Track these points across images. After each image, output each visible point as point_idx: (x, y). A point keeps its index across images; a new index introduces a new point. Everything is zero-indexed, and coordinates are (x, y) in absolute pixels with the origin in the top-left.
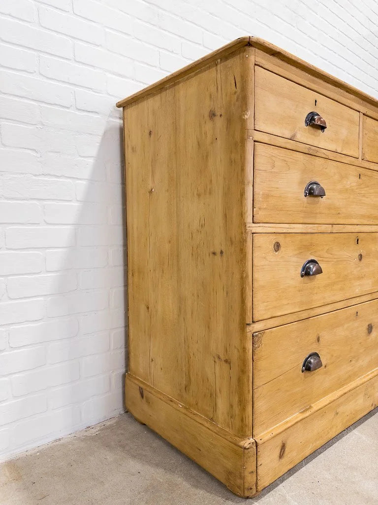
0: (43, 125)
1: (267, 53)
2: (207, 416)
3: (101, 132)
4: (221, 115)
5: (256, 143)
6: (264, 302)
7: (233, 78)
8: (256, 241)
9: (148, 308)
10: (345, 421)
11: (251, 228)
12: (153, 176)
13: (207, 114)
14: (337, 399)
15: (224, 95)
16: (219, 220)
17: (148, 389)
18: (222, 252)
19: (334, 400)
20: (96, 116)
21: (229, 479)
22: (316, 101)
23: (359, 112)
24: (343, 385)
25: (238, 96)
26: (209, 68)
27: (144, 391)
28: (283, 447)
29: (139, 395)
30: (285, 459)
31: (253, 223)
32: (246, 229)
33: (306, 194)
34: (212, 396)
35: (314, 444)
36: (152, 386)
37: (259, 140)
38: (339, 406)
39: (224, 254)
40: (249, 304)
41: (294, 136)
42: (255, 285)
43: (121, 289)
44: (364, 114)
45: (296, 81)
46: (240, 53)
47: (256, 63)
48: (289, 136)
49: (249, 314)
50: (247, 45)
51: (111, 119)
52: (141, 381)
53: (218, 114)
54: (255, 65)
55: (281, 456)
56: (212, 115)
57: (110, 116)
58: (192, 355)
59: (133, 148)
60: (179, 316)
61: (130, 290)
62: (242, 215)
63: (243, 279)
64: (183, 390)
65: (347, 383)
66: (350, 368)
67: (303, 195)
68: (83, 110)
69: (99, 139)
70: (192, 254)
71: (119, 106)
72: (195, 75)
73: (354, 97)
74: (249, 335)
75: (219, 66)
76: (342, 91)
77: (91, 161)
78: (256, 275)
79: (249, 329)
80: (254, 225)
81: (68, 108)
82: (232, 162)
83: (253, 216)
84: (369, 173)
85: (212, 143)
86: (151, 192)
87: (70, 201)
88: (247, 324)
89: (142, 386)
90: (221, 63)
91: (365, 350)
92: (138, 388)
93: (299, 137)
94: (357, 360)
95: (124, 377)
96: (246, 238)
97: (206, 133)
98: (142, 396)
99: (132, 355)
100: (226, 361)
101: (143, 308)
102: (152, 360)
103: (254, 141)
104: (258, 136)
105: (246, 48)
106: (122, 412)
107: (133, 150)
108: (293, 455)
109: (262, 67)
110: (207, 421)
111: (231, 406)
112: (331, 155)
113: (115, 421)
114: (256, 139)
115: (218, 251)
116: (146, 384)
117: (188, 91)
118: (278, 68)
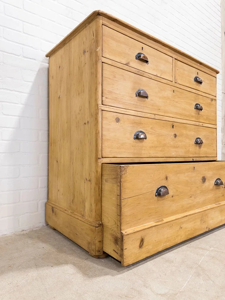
0: (4, 63)
1: (110, 20)
2: (81, 214)
3: (37, 70)
4: (88, 51)
5: (103, 63)
6: (109, 148)
7: (92, 32)
8: (103, 114)
9: (57, 162)
10: (187, 234)
11: (101, 107)
12: (60, 89)
13: (82, 52)
14: (181, 218)
15: (89, 41)
16: (87, 105)
17: (56, 207)
18: (88, 122)
19: (179, 219)
20: (34, 61)
21: (89, 247)
22: (142, 48)
23: (172, 57)
24: (186, 211)
25: (94, 40)
26: (83, 29)
27: (54, 209)
28: (142, 241)
29: (52, 212)
30: (144, 249)
31: (102, 104)
32: (98, 107)
33: (137, 95)
34: (84, 202)
35: (165, 244)
36: (58, 205)
37: (105, 62)
38: (182, 223)
39: (89, 123)
40: (100, 148)
41: (128, 63)
42: (104, 137)
43: (46, 155)
44: (175, 59)
45: (129, 36)
46: (95, 19)
47: (103, 24)
48: (125, 63)
49: (100, 153)
50: (98, 15)
51: (43, 63)
52: (53, 204)
53: (86, 51)
54: (102, 25)
55: (141, 246)
56: (84, 52)
57: (42, 62)
58: (75, 182)
59: (52, 77)
60: (70, 162)
61: (50, 154)
62: (96, 100)
63: (97, 134)
64: (71, 203)
65: (188, 211)
66: (190, 201)
67: (135, 95)
68: (27, 58)
69: (36, 73)
70: (76, 127)
71: (47, 56)
72: (78, 34)
73: (168, 49)
74: (100, 164)
75: (87, 27)
76: (160, 45)
77: (31, 84)
78: (104, 133)
79: (99, 161)
80: (102, 106)
81: (19, 56)
82: (92, 74)
83: (102, 101)
84: (180, 90)
85: (84, 66)
86: (59, 98)
87: (18, 104)
88: (99, 158)
89: (53, 206)
90: (88, 26)
91: (201, 192)
92: (51, 207)
93: (131, 64)
94: (195, 198)
95: (46, 204)
96: (98, 112)
97: (82, 62)
98: (53, 212)
99: (50, 191)
100: (89, 181)
101: (55, 162)
102: (59, 190)
103: (102, 62)
104: (104, 60)
105: (98, 16)
106: (45, 225)
107: (53, 77)
108: (150, 248)
109: (107, 26)
110: (80, 217)
111: (91, 205)
112: (153, 77)
113: (39, 228)
114: (103, 61)
115: (86, 122)
116: (56, 205)
117: (75, 43)
118: (117, 28)
